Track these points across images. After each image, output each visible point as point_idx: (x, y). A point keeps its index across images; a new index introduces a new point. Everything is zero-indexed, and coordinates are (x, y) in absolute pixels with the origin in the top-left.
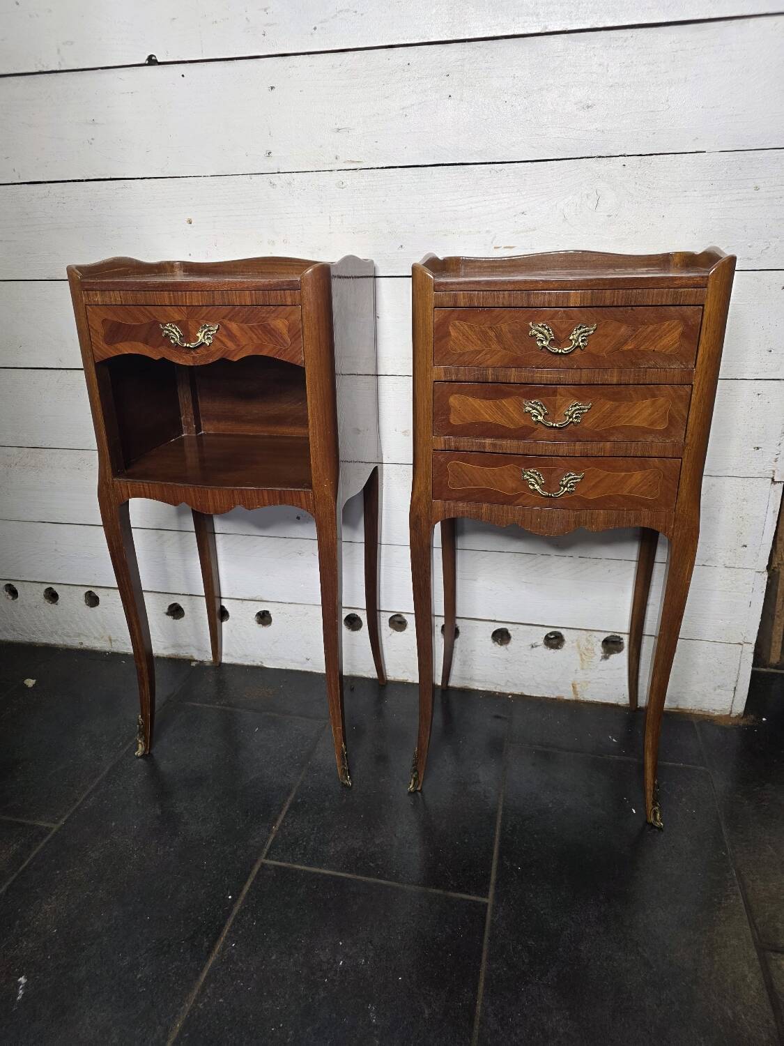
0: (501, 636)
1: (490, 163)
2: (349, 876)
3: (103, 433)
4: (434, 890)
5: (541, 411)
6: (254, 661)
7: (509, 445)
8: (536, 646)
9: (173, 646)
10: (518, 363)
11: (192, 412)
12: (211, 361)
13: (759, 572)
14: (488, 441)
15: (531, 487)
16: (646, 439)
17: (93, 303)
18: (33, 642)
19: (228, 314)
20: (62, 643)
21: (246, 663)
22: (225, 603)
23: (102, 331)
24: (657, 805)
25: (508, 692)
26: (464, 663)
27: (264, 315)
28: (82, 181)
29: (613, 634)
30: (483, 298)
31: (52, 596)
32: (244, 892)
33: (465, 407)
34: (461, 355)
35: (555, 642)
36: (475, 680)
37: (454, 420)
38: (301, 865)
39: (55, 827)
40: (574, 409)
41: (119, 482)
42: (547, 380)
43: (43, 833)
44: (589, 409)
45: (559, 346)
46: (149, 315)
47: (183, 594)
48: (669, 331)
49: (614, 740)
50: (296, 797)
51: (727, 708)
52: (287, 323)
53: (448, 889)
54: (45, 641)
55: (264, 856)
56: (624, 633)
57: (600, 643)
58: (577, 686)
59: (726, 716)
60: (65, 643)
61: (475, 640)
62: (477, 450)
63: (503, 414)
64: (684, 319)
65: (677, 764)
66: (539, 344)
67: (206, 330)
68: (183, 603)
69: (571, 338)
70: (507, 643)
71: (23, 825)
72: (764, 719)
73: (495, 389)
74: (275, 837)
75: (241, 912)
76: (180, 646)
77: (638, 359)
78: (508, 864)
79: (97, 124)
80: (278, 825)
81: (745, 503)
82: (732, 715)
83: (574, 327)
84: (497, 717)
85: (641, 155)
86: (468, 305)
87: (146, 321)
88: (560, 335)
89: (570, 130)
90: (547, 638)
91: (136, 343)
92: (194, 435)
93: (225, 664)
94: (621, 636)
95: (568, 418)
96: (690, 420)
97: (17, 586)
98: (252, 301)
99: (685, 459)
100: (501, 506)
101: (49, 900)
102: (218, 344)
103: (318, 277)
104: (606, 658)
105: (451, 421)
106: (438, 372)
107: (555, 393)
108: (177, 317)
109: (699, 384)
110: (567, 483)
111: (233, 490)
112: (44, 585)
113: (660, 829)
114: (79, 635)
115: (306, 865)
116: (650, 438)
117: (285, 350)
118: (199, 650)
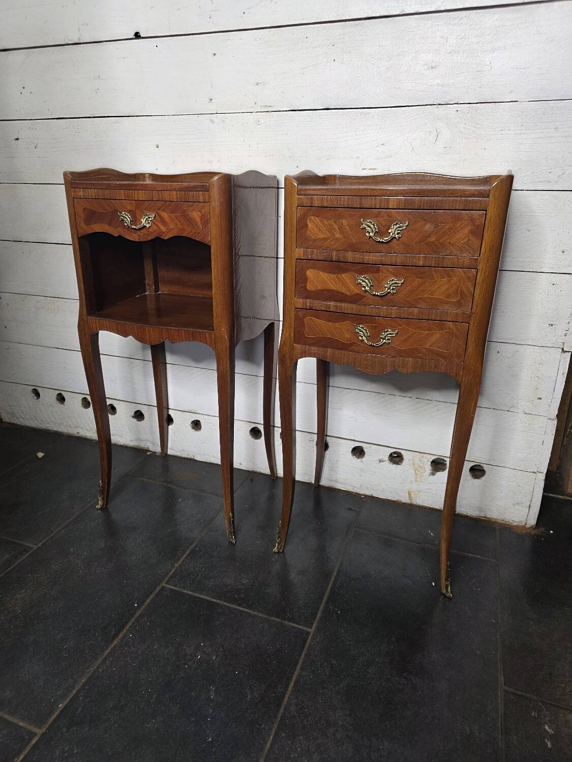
0: (358, 452)
1: (361, 108)
2: (218, 601)
3: (82, 285)
4: (275, 619)
5: (368, 283)
6: (188, 455)
7: (346, 307)
8: (383, 461)
9: (137, 440)
10: (353, 248)
11: (152, 277)
12: (150, 238)
13: (550, 419)
14: (332, 303)
15: (360, 338)
16: (442, 307)
17: (78, 197)
18: (48, 430)
19: (162, 207)
20: (66, 431)
21: (183, 456)
22: (171, 412)
23: (82, 215)
24: (448, 581)
25: (362, 493)
26: (331, 469)
27: (185, 209)
28: (90, 117)
29: (439, 457)
30: (330, 200)
31: (61, 399)
32: (146, 603)
33: (317, 279)
34: (315, 241)
35: (397, 460)
36: (340, 483)
37: (310, 287)
38: (188, 591)
39: (35, 547)
40: (391, 283)
41: (91, 319)
42: (373, 261)
43: (26, 549)
44: (402, 284)
45: (381, 236)
46: (112, 205)
47: (144, 404)
48: (461, 229)
49: (432, 534)
50: (196, 546)
51: (523, 520)
52: (200, 214)
53: (285, 619)
54: (55, 429)
55: (165, 582)
56: (447, 457)
57: (430, 463)
58: (412, 493)
59: (522, 526)
60: (68, 432)
61: (340, 452)
62: (325, 309)
63: (343, 284)
64: (472, 220)
65: (475, 556)
66: (367, 234)
67: (147, 217)
68: (144, 410)
69: (390, 231)
70: (363, 457)
71: (15, 543)
72: (551, 532)
73: (337, 266)
74: (176, 571)
75: (141, 616)
76: (141, 440)
77: (439, 248)
78: (332, 608)
79: (101, 79)
80: (179, 563)
81: (541, 366)
82: (526, 526)
83: (392, 223)
84: (350, 509)
85: (470, 103)
86: (320, 205)
87: (110, 210)
88: (382, 228)
89: (418, 84)
90: (391, 455)
91: (103, 225)
92: (154, 294)
93: (169, 455)
94: (445, 459)
95: (387, 289)
96: (475, 295)
97: (40, 390)
98: (177, 198)
99: (471, 324)
100: (340, 351)
101: (20, 592)
102: (155, 227)
103: (221, 183)
104: (433, 474)
105: (308, 288)
106: (299, 252)
107: (378, 271)
108: (129, 207)
109: (482, 269)
110: (386, 337)
111: (162, 328)
112: (56, 391)
113: (450, 598)
114: (77, 427)
115: (191, 591)
116: (447, 307)
117: (198, 233)
118: (153, 444)
